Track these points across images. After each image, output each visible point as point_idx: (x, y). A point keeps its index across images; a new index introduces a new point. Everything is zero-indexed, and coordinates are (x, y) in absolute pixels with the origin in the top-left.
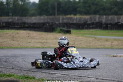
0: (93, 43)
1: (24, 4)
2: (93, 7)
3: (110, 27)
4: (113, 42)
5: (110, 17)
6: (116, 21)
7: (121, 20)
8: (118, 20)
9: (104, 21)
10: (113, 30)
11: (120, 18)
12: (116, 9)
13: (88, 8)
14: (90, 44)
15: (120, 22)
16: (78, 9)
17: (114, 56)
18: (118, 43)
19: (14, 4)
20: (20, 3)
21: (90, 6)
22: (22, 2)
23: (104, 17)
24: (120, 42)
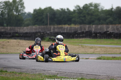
0: (78, 50)
1: (18, 14)
2: (88, 18)
3: (99, 36)
4: (96, 49)
5: (99, 26)
6: (105, 30)
7: (109, 29)
8: (107, 30)
9: (93, 30)
10: (102, 38)
11: (108, 28)
12: (111, 19)
13: (83, 18)
14: (74, 51)
15: (108, 31)
16: (73, 19)
17: (86, 59)
18: (101, 50)
19: (8, 14)
20: (15, 13)
21: (85, 16)
22: (16, 13)
23: (94, 26)
24: (103, 49)
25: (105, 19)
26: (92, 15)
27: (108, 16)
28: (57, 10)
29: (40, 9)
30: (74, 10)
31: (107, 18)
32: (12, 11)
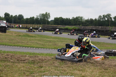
25: (85, 23)
26: (80, 21)
27: (87, 22)
28: (65, 19)
29: (57, 18)
30: (72, 19)
31: (86, 23)
32: (45, 18)
